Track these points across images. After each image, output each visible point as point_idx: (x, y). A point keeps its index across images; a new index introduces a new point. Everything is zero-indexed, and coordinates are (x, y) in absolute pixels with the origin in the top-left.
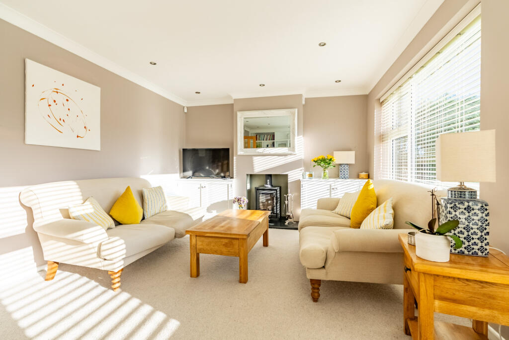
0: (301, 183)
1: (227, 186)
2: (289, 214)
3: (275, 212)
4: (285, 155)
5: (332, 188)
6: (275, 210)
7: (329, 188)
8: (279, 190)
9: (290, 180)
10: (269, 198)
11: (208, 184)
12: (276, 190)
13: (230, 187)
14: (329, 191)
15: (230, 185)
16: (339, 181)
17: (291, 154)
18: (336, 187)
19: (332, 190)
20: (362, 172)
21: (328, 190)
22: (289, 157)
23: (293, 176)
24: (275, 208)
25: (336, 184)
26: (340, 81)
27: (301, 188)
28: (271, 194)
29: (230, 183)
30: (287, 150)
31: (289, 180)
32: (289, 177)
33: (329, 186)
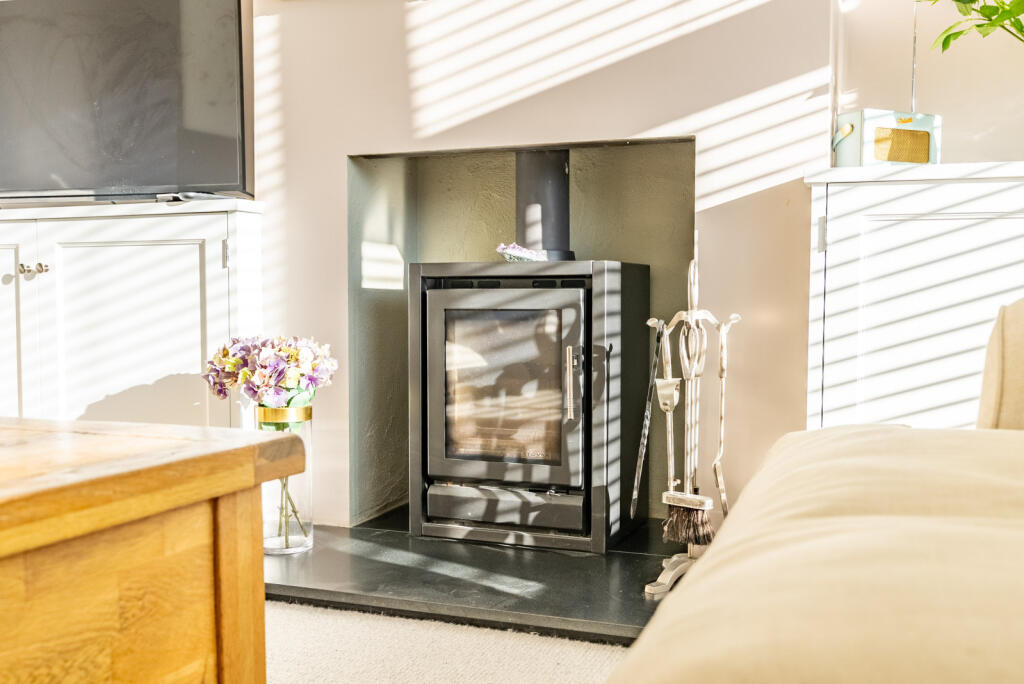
0: (817, 211)
1: (194, 255)
2: (687, 498)
3: (578, 481)
6: (577, 463)
9: (713, 189)
10: (529, 351)
11: (66, 244)
12: (587, 282)
13: (214, 268)
15: (213, 251)
24: (576, 441)
29: (212, 230)
31: (701, 186)
32: (701, 163)
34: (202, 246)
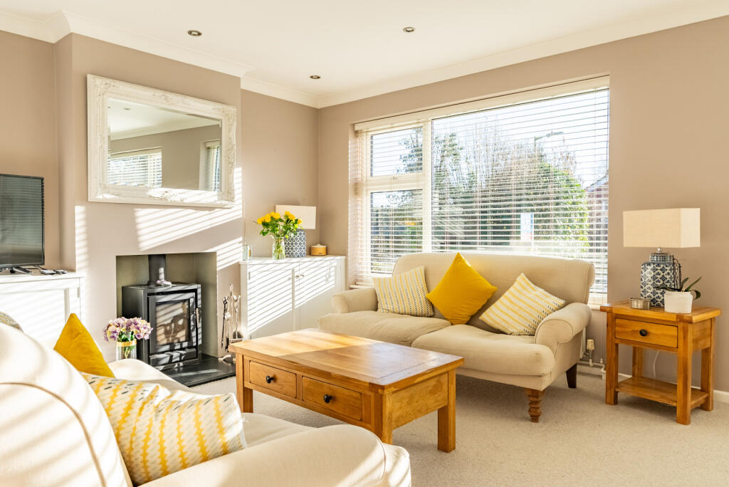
1: (62, 295)
3: (195, 344)
4: (210, 208)
5: (296, 274)
6: (194, 340)
7: (291, 276)
8: (199, 291)
9: (220, 265)
10: (180, 311)
12: (195, 291)
14: (291, 281)
15: (73, 293)
16: (305, 262)
17: (222, 208)
18: (301, 272)
19: (296, 280)
20: (316, 244)
21: (289, 279)
22: (218, 212)
23: (227, 254)
25: (301, 267)
26: (318, 78)
27: (249, 281)
28: (184, 301)
29: (73, 285)
30: (216, 198)
31: (218, 264)
32: (218, 259)
33: (290, 271)
34: (66, 291)
